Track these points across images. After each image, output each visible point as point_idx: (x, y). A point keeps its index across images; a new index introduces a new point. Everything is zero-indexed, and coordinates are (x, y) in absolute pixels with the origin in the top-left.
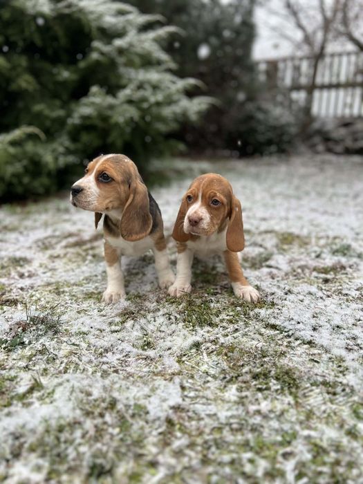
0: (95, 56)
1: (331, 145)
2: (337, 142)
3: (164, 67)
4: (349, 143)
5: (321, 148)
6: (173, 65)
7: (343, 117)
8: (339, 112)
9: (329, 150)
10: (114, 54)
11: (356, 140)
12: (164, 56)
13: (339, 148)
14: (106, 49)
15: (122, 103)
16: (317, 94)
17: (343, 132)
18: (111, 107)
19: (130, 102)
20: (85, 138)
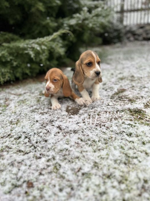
1: (136, 37)
2: (139, 35)
4: (145, 35)
5: (132, 39)
7: (141, 24)
8: (139, 22)
9: (136, 39)
11: (147, 34)
13: (141, 38)
17: (141, 31)
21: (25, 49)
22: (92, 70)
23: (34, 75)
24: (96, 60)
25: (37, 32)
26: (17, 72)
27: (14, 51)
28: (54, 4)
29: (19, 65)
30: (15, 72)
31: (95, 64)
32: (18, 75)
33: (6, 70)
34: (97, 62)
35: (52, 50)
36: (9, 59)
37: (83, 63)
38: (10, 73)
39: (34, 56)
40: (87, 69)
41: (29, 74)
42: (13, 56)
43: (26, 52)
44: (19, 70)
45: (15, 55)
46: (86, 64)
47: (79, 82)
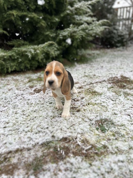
3: (88, 14)
6: (91, 14)
14: (72, 9)
15: (80, 30)
18: (74, 32)
21: (26, 52)
23: (34, 69)
25: (41, 39)
26: (21, 66)
27: (20, 53)
28: (54, 21)
29: (22, 62)
30: (20, 66)
32: (22, 67)
33: (14, 64)
35: (48, 53)
36: (16, 58)
38: (16, 66)
39: (31, 57)
41: (29, 68)
42: (20, 56)
43: (27, 54)
44: (23, 64)
45: (21, 55)
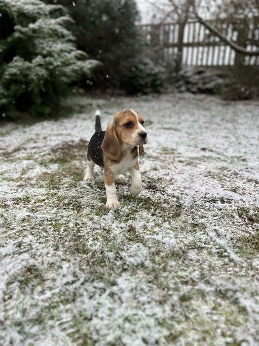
0: (17, 35)
1: (190, 86)
2: (193, 84)
3: (66, 39)
4: (200, 86)
5: (183, 88)
6: (72, 38)
9: (188, 90)
10: (30, 33)
11: (205, 83)
12: (65, 32)
13: (194, 89)
14: (24, 30)
15: (35, 66)
16: (185, 49)
17: (197, 78)
18: (29, 68)
19: (40, 65)
20: (13, 87)
22: (133, 133)
24: (137, 119)
31: (137, 124)
34: (139, 121)
37: (119, 126)
40: (126, 132)
46: (124, 125)
47: (114, 155)
